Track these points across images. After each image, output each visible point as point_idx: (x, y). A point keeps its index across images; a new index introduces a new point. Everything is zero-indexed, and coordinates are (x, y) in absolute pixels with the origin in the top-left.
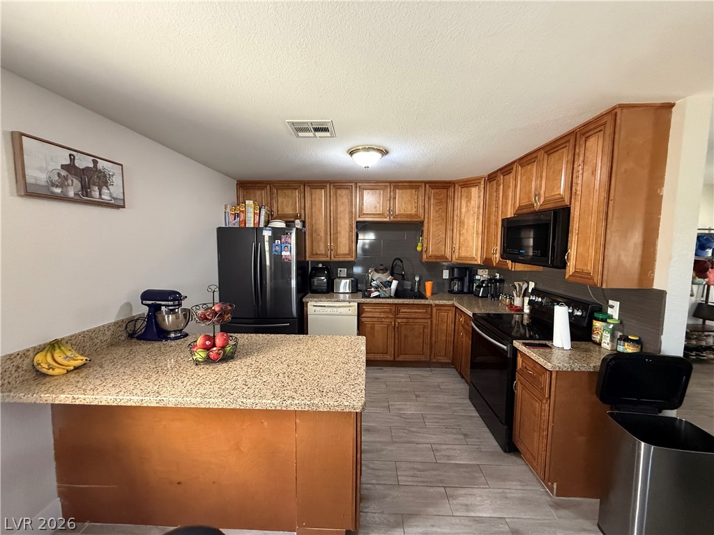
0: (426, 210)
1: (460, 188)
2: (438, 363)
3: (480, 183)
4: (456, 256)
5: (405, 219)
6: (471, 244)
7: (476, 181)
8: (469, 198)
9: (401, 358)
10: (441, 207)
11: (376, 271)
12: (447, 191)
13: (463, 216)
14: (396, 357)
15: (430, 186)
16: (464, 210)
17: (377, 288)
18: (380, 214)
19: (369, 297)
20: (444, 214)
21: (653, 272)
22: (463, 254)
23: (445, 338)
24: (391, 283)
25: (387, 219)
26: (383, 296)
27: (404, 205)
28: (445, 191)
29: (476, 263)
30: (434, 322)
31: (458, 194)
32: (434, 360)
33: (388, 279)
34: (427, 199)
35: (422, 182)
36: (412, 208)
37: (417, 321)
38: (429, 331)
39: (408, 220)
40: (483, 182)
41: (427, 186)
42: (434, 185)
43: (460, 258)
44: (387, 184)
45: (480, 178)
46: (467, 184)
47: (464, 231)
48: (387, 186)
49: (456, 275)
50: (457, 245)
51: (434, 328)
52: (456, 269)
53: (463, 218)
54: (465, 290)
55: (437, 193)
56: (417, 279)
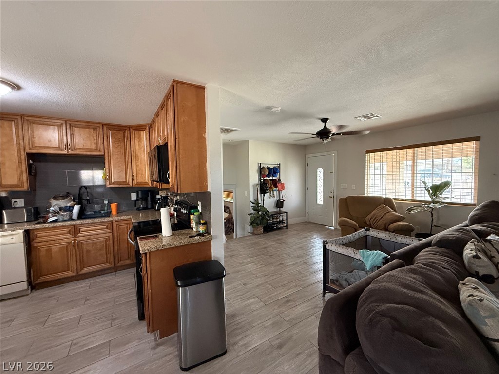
0: (106, 146)
1: (133, 131)
2: (122, 266)
3: (146, 128)
4: (135, 181)
5: (85, 153)
6: (144, 172)
7: (143, 127)
8: (140, 139)
9: (85, 270)
10: (119, 144)
11: (55, 198)
12: (124, 133)
13: (137, 152)
14: (79, 271)
15: (107, 128)
16: (137, 148)
17: (55, 213)
18: (56, 147)
19: (45, 222)
20: (122, 150)
21: (207, 182)
22: (140, 180)
23: (126, 246)
24: (73, 207)
25: (65, 152)
26: (61, 219)
27: (82, 141)
28: (122, 132)
29: (148, 186)
30: (115, 234)
31: (133, 136)
32: (119, 265)
33: (69, 204)
34: (105, 138)
35: (99, 123)
36: (91, 144)
37: (99, 236)
38: (111, 242)
39: (88, 153)
40: (147, 128)
41: (105, 127)
42: (111, 127)
43: (138, 183)
44: (62, 122)
45: (146, 125)
46: (138, 128)
47: (139, 163)
48: (62, 124)
49: (140, 196)
50: (135, 174)
51: (116, 239)
52: (140, 192)
53: (137, 153)
54: (149, 207)
55: (114, 133)
56: (106, 202)
